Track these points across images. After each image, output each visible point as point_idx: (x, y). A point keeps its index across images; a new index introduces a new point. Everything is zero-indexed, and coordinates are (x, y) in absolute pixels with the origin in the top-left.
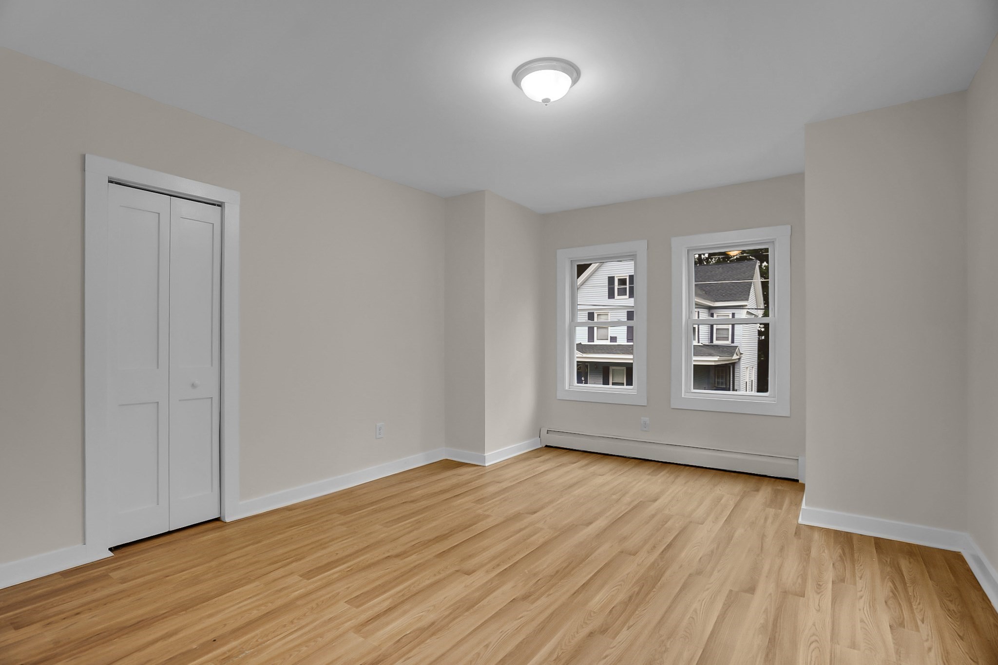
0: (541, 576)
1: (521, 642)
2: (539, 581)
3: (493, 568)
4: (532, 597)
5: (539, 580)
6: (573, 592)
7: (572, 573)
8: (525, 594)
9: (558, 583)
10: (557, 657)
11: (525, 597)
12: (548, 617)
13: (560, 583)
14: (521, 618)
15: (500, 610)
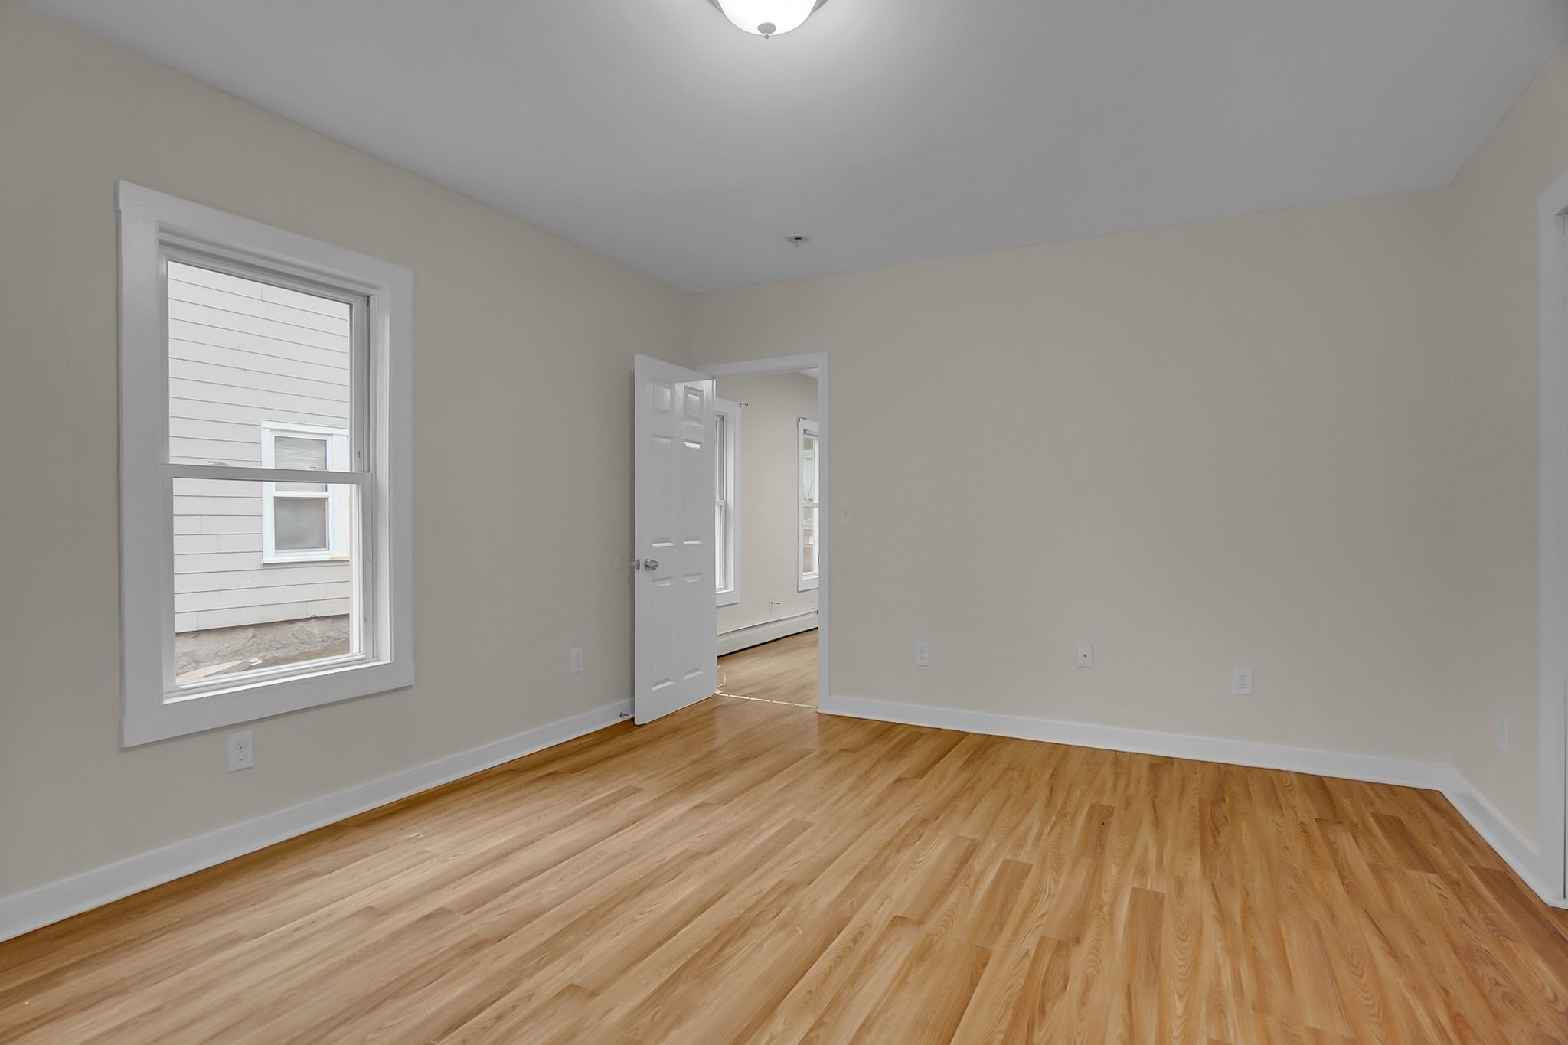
0: (774, 923)
1: (789, 842)
2: (775, 914)
3: (861, 933)
4: (784, 888)
5: (776, 916)
6: (724, 898)
7: (717, 933)
8: (794, 892)
9: (743, 913)
10: (751, 834)
11: (792, 888)
12: (762, 865)
13: (742, 912)
14: (795, 863)
15: (824, 870)
